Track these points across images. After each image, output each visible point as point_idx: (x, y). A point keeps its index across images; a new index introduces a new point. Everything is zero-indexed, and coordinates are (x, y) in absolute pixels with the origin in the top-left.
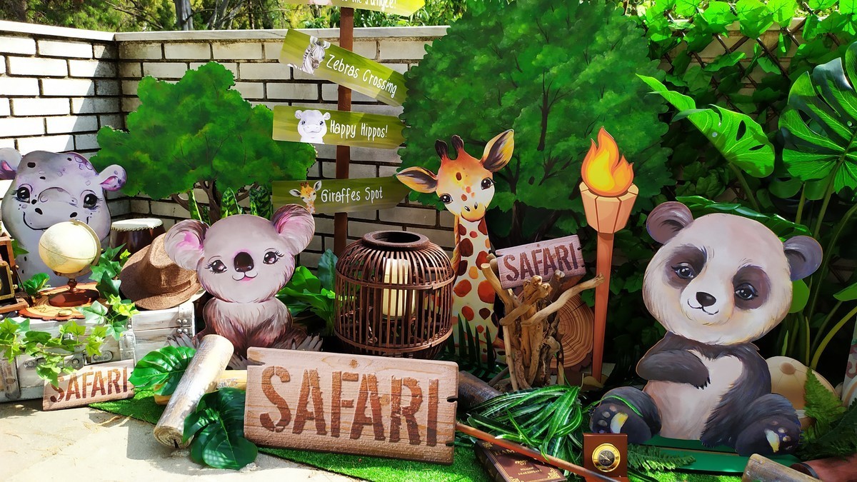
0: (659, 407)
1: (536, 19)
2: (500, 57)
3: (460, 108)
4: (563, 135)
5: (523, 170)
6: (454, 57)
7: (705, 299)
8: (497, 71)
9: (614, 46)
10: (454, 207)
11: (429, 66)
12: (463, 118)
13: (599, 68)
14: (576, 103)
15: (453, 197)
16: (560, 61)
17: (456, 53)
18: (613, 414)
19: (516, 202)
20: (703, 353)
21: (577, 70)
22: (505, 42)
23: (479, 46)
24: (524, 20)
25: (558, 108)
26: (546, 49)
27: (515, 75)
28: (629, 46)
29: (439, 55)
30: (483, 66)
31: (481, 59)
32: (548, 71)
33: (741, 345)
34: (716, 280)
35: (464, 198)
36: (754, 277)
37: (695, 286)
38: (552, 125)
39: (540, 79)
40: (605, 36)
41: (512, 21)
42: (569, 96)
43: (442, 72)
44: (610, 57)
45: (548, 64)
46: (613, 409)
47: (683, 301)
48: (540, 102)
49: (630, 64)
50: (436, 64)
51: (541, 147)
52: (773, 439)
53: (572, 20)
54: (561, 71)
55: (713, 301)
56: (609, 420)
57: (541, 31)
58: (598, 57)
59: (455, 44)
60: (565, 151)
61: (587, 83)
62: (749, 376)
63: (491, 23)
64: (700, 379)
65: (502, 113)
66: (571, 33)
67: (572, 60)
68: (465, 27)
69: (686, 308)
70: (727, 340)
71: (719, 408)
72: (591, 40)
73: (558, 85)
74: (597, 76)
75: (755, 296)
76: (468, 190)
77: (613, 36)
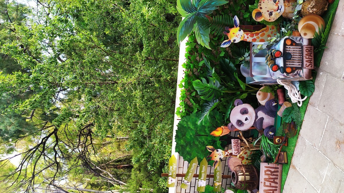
0: (268, 126)
1: (180, 138)
2: (188, 145)
3: (198, 153)
4: (205, 131)
5: (212, 139)
6: (187, 154)
7: (246, 119)
8: (190, 145)
9: (187, 122)
10: (222, 157)
11: (189, 160)
12: (200, 152)
13: (191, 125)
14: (198, 129)
15: (220, 157)
16: (189, 133)
17: (186, 154)
18: (270, 134)
19: (219, 140)
20: (257, 119)
21: (191, 129)
22: (185, 144)
23: (185, 149)
24: (180, 141)
25: (199, 133)
26: (186, 136)
27: (192, 142)
28: (187, 120)
29: (187, 158)
30: (190, 148)
31: (188, 149)
32: (191, 135)
33: (255, 112)
34: (242, 118)
35: (220, 155)
36: (242, 111)
37: (244, 121)
38: (203, 134)
39: (193, 137)
40: (185, 125)
41: (180, 143)
42: (196, 131)
43: (190, 157)
44: (189, 123)
45: (190, 135)
46: (268, 134)
47: (247, 123)
48: (198, 137)
49: (191, 119)
50: (189, 158)
51: (207, 136)
52: (274, 104)
53: (181, 131)
54: (191, 133)
55: (247, 118)
56: (271, 135)
57: (183, 137)
58: (189, 126)
59: (184, 154)
60: (208, 131)
61: (194, 127)
62: (261, 110)
63: (180, 147)
64: (262, 119)
65: (200, 144)
66: (184, 131)
67: (189, 130)
68: (181, 153)
69: (248, 123)
70: (254, 115)
71: (268, 115)
72: (185, 127)
73: (194, 133)
74: (193, 125)
75: (246, 110)
76: (218, 154)
77: (185, 123)
